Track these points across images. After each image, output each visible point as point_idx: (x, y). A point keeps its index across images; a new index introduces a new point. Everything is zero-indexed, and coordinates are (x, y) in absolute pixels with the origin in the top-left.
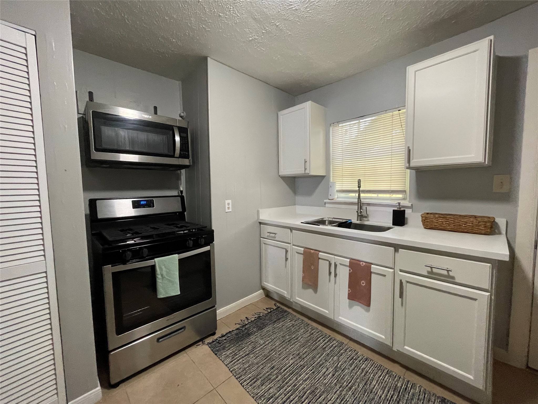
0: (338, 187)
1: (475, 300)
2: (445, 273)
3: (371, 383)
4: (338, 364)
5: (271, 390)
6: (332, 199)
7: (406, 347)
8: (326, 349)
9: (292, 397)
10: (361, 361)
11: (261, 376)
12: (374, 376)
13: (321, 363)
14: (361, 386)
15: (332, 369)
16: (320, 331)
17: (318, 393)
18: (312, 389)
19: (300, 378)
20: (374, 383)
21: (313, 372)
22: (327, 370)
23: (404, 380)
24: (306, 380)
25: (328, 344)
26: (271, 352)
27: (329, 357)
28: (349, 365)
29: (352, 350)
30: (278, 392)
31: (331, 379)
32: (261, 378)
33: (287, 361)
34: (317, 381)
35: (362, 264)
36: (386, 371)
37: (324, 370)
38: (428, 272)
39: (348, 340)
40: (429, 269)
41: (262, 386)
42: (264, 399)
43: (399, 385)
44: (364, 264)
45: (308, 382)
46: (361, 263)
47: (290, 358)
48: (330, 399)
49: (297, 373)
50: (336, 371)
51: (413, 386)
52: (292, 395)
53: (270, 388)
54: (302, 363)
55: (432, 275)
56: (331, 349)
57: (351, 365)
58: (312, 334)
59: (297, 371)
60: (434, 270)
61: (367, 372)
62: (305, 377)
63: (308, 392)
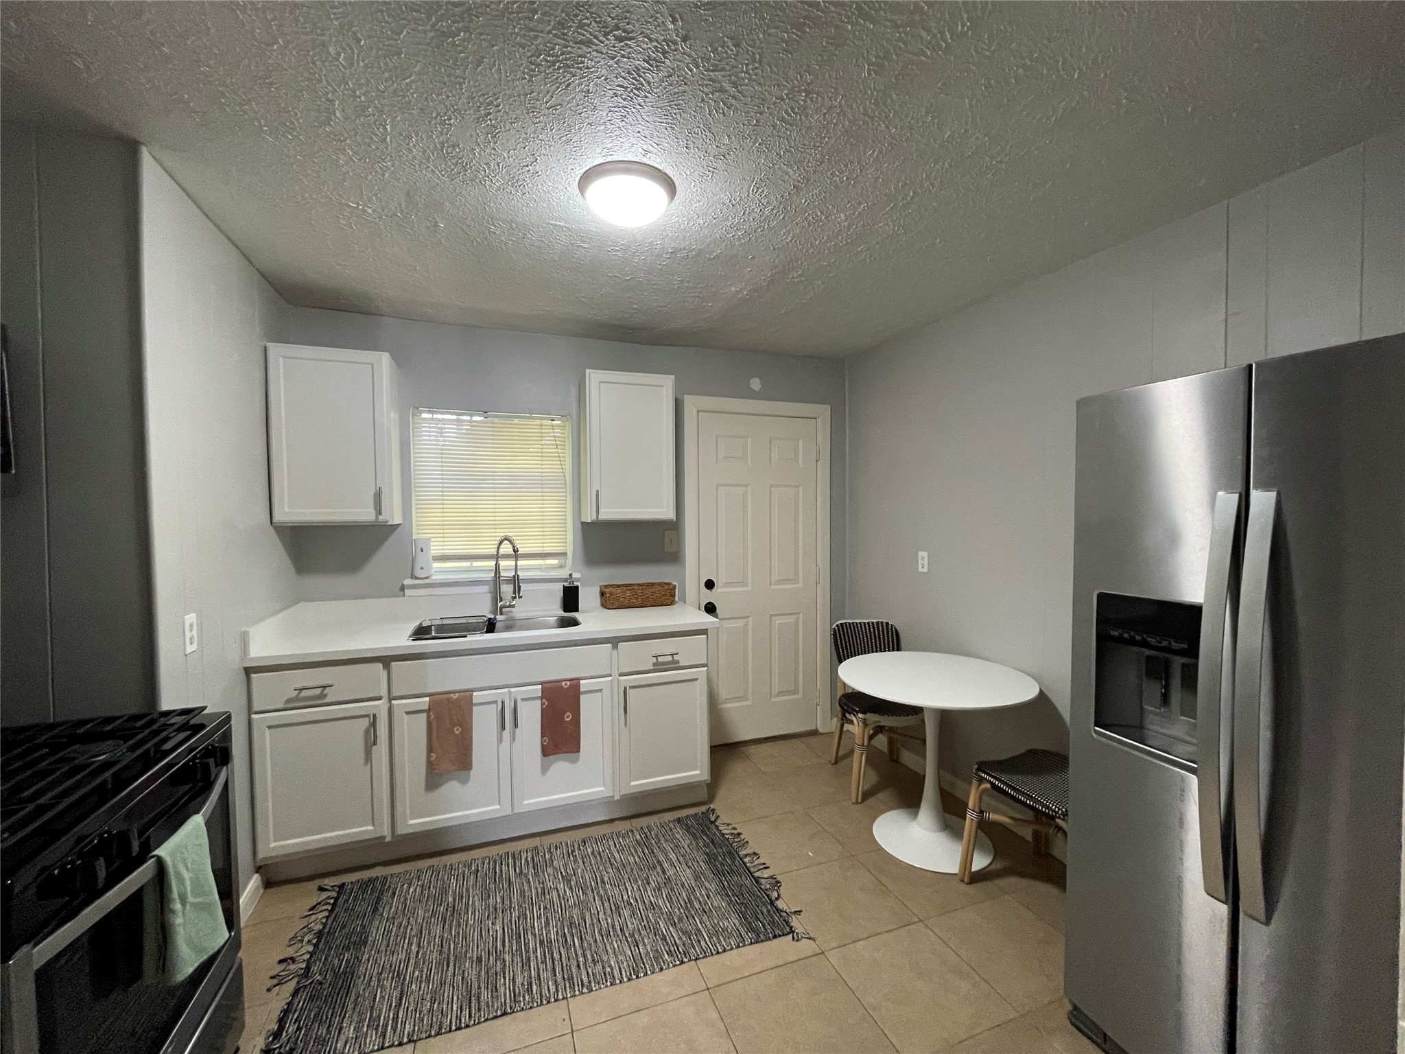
0: (435, 549)
1: (696, 679)
2: (669, 658)
3: (615, 858)
4: (561, 873)
5: (519, 980)
6: (427, 578)
7: (633, 783)
8: (525, 871)
9: (555, 955)
10: (581, 848)
11: (475, 986)
12: (610, 850)
13: (539, 890)
14: (610, 870)
15: (562, 885)
16: (484, 858)
17: (578, 920)
18: (566, 923)
19: (537, 930)
20: (617, 855)
21: (545, 908)
22: (558, 891)
23: (637, 830)
24: (547, 924)
25: (518, 864)
26: (445, 949)
27: (542, 876)
28: (575, 863)
29: (556, 846)
30: (530, 970)
31: (574, 894)
32: (479, 988)
33: (491, 932)
34: (562, 911)
35: (566, 684)
36: (615, 836)
37: (555, 894)
38: (654, 664)
39: (538, 839)
40: (654, 660)
41: (497, 991)
42: (524, 997)
43: (638, 837)
44: (568, 683)
45: (552, 923)
46: (563, 683)
47: (490, 925)
48: (596, 912)
49: (525, 930)
50: (569, 881)
51: (650, 829)
52: (552, 953)
53: (513, 979)
54: (515, 914)
55: (659, 667)
56: (531, 865)
57: (575, 861)
58: (478, 871)
59: (521, 928)
60: (660, 659)
61: (599, 853)
62: (541, 923)
63: (566, 931)
